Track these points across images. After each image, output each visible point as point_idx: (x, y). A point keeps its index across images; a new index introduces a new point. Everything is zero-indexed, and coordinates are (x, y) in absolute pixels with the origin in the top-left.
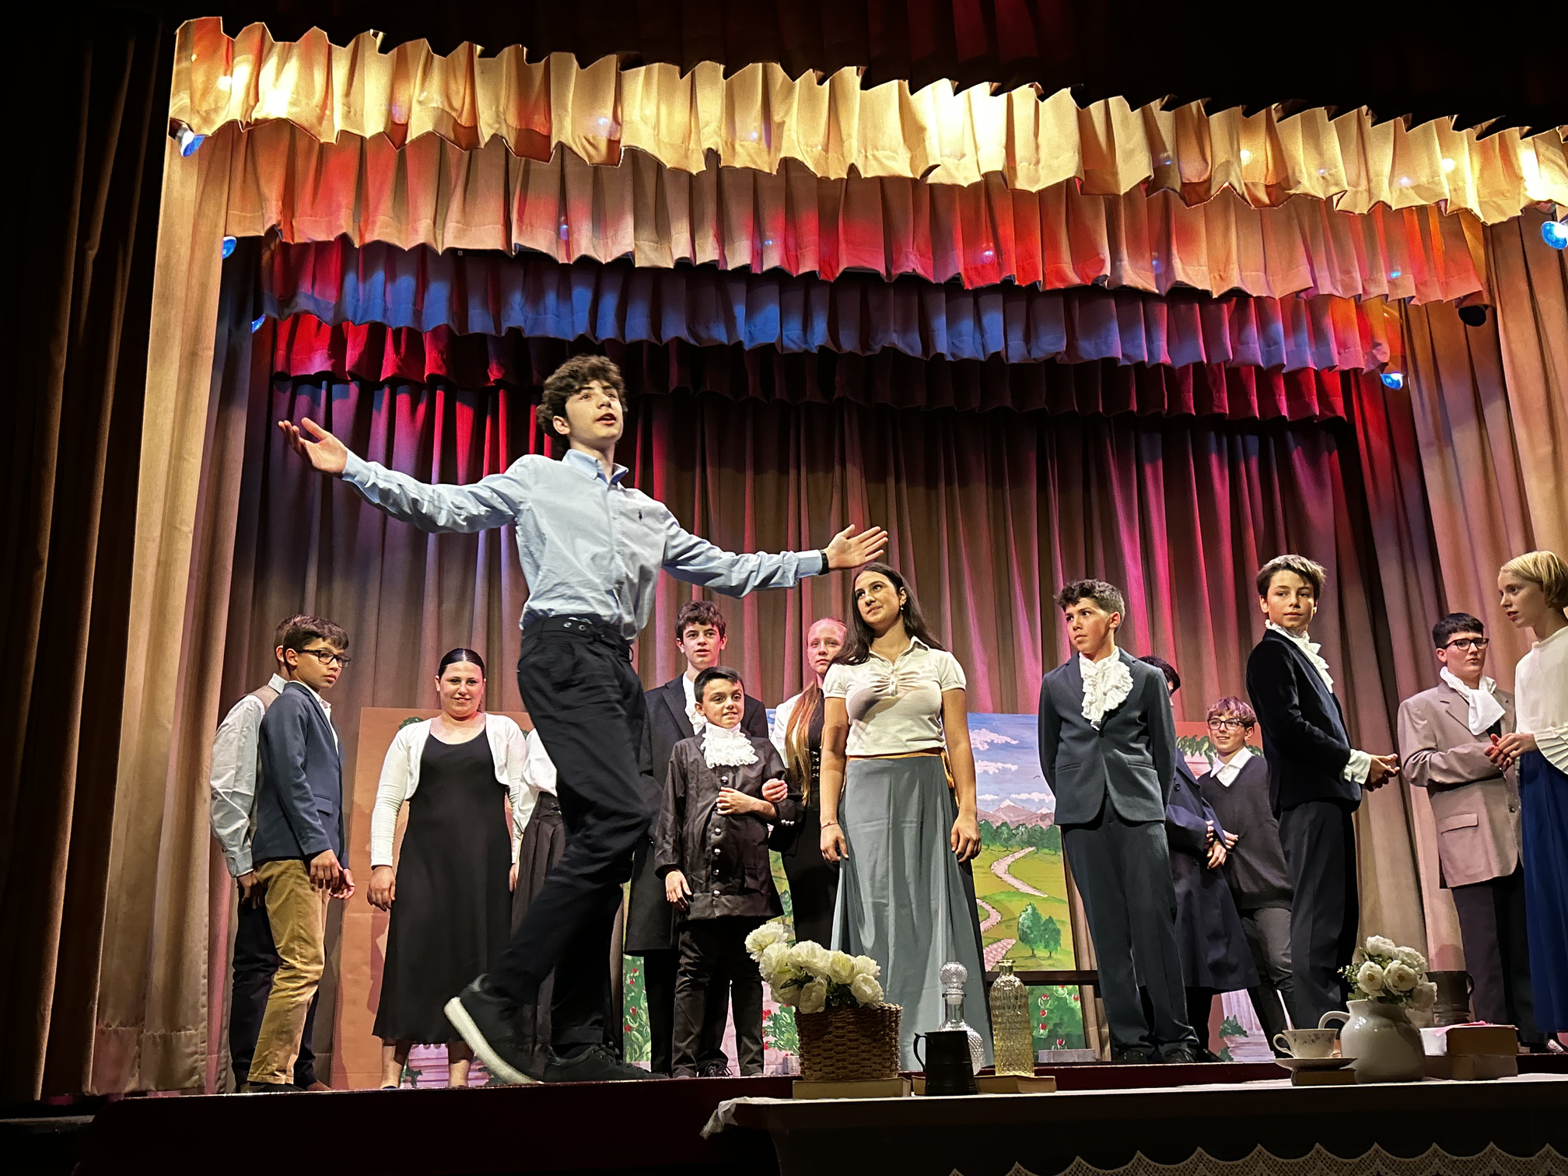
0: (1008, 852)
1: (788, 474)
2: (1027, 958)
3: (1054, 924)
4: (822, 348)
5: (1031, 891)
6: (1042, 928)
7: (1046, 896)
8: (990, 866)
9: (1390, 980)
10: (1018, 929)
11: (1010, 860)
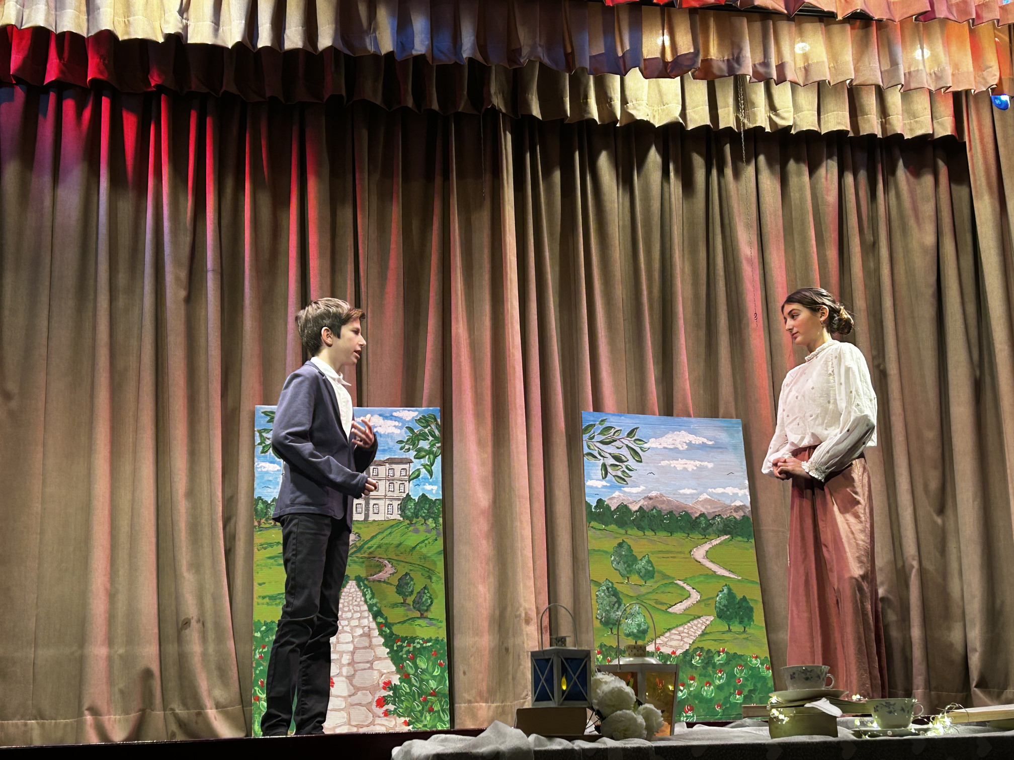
0: (706, 540)
2: (723, 633)
3: (748, 602)
4: (470, 60)
5: (726, 574)
6: (737, 606)
7: (740, 578)
8: (691, 551)
10: (716, 607)
11: (707, 546)
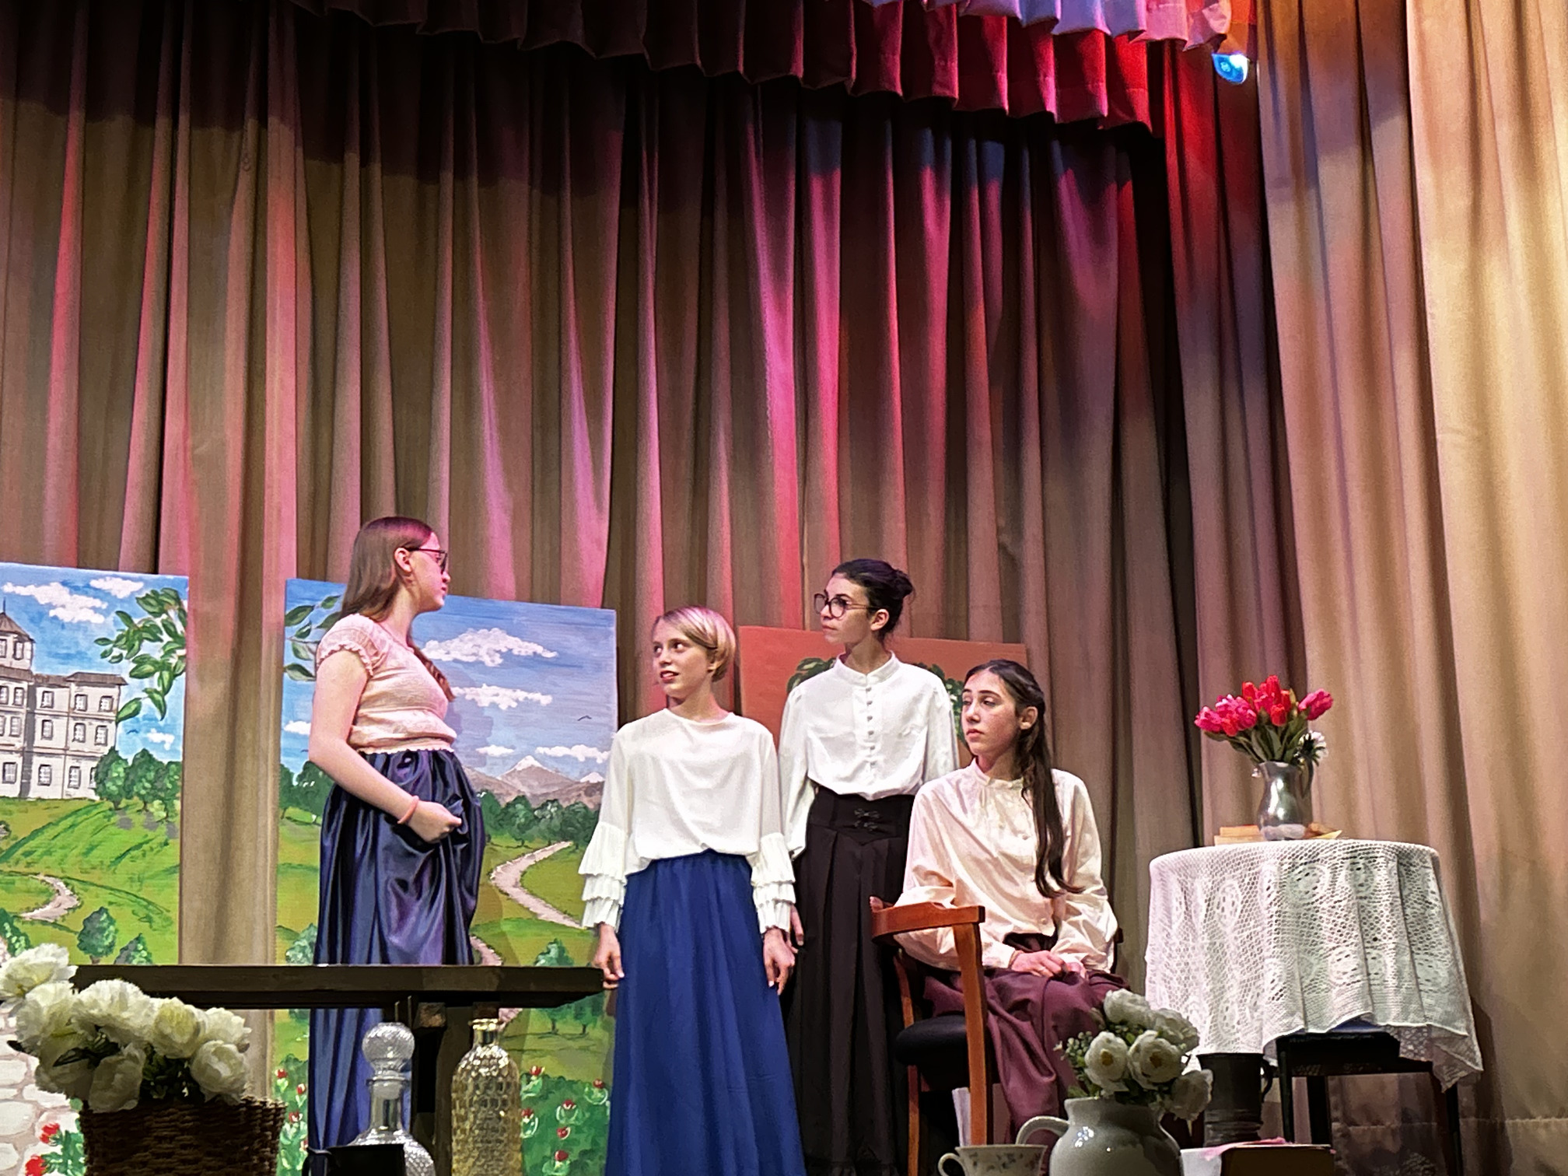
0: (523, 849)
1: (154, 127)
5: (558, 918)
8: (492, 871)
9: (1137, 1064)
11: (525, 863)
